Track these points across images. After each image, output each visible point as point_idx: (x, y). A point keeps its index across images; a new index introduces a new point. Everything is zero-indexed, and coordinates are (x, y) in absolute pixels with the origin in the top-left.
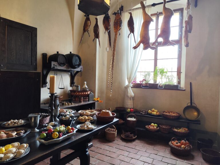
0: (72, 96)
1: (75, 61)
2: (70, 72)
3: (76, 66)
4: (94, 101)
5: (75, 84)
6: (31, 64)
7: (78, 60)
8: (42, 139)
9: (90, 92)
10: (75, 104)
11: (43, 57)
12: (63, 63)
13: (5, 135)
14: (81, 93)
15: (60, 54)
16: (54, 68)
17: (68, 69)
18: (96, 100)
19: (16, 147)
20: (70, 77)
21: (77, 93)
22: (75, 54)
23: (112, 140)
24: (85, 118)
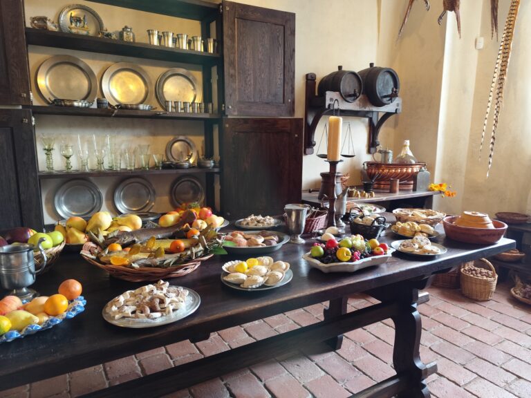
0: (371, 176)
1: (383, 86)
2: (367, 117)
3: (385, 100)
4: (429, 190)
5: (380, 148)
6: (282, 101)
7: (391, 83)
8: (316, 258)
9: (421, 168)
10: (379, 195)
11: (307, 82)
12: (353, 93)
13: (246, 241)
14: (396, 169)
15: (345, 72)
16: (331, 108)
17: (363, 109)
18: (436, 189)
19: (267, 265)
20: (368, 128)
21: (383, 170)
22: (383, 66)
23: (482, 299)
24: (413, 227)
